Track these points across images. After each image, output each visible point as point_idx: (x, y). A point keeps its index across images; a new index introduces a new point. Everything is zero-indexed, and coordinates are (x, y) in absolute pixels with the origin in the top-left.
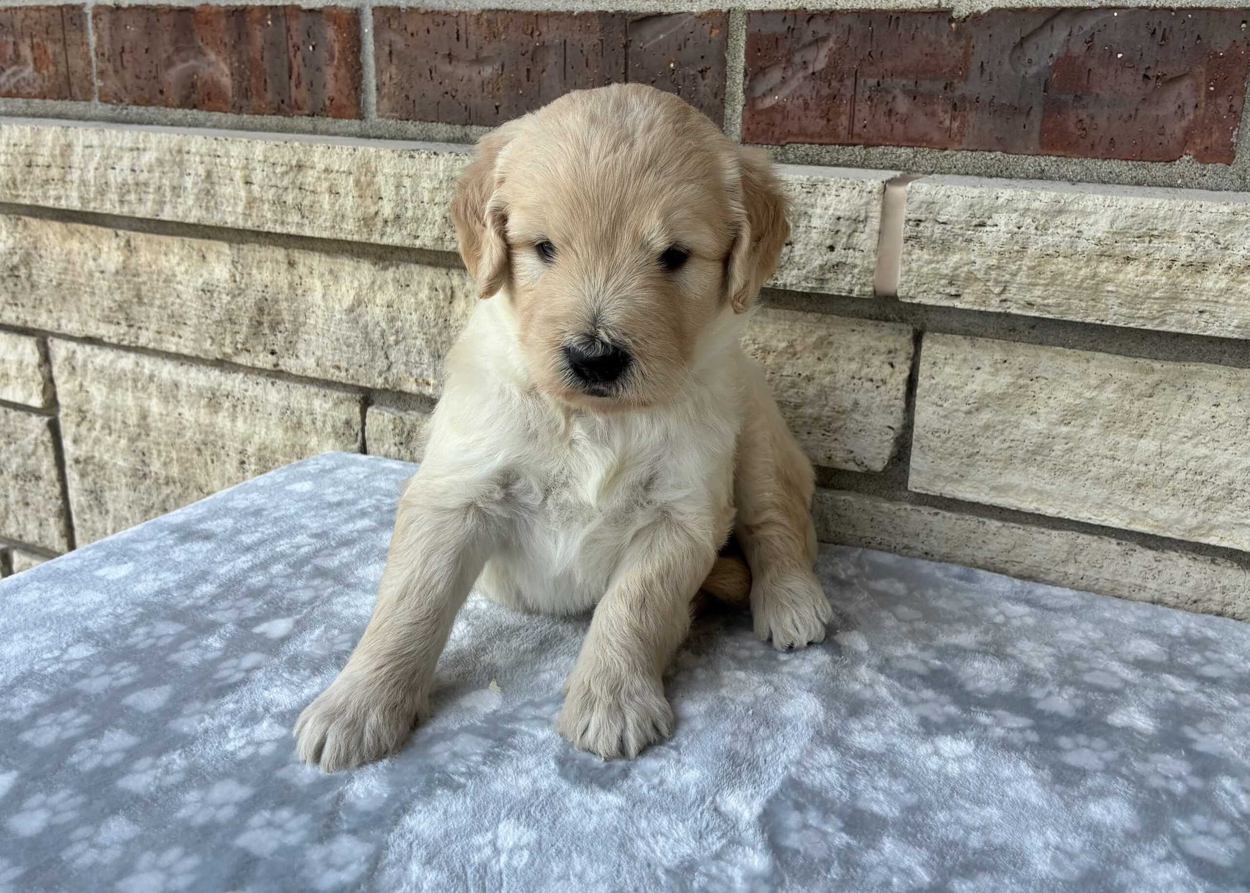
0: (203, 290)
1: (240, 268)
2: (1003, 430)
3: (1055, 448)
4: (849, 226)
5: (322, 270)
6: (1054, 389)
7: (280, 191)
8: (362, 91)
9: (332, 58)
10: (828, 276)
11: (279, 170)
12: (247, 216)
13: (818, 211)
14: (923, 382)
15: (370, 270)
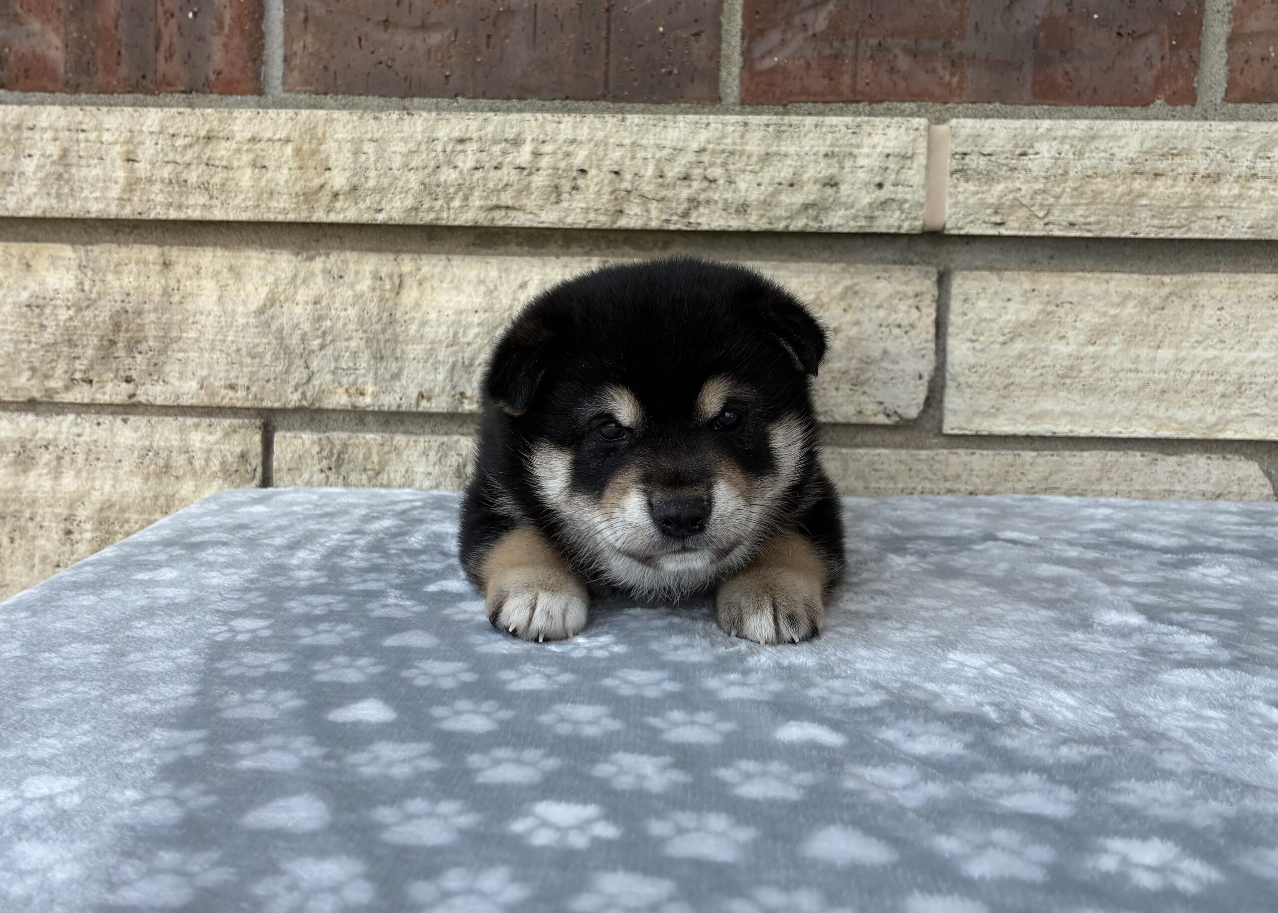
0: (29, 306)
1: (90, 273)
2: (1034, 358)
3: (1083, 368)
4: (898, 163)
5: (217, 267)
6: (1080, 312)
7: (180, 168)
8: (263, 63)
9: (221, 26)
10: (877, 213)
11: (180, 142)
12: (122, 201)
13: (865, 150)
14: (955, 318)
15: (290, 261)
